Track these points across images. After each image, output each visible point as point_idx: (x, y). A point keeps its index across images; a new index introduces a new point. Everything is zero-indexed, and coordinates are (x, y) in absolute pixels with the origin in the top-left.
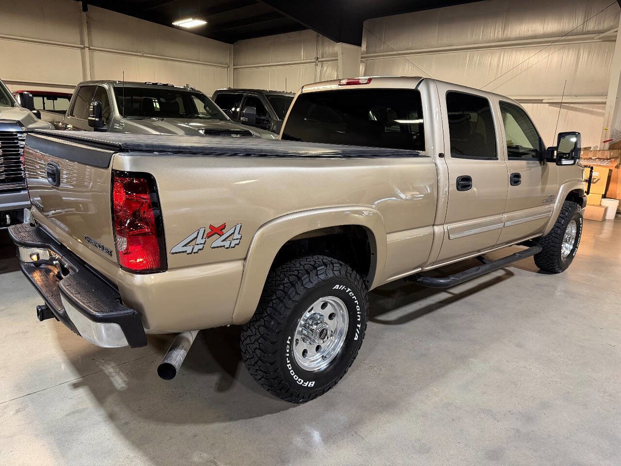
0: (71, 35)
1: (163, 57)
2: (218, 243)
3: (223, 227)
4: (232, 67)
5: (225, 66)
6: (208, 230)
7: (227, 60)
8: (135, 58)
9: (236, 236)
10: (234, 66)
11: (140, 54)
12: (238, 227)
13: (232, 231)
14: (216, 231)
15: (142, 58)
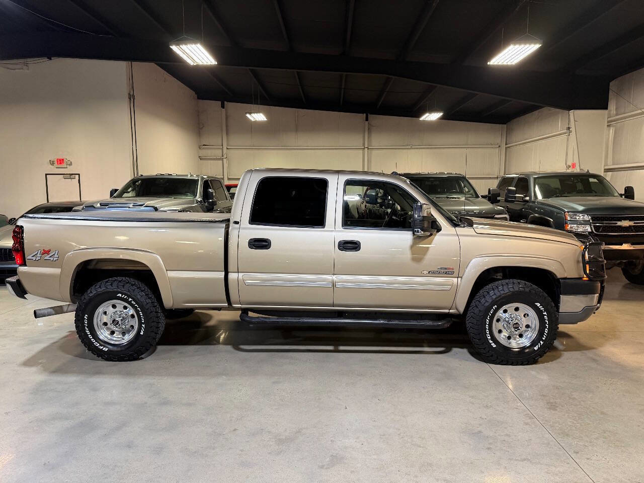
0: (356, 140)
1: (430, 147)
2: (47, 258)
3: (49, 251)
4: (504, 146)
5: (496, 146)
6: (42, 251)
7: (498, 140)
8: (405, 151)
9: (56, 256)
10: (506, 144)
11: (410, 147)
12: (57, 252)
13: (54, 253)
14: (47, 252)
15: (413, 151)
